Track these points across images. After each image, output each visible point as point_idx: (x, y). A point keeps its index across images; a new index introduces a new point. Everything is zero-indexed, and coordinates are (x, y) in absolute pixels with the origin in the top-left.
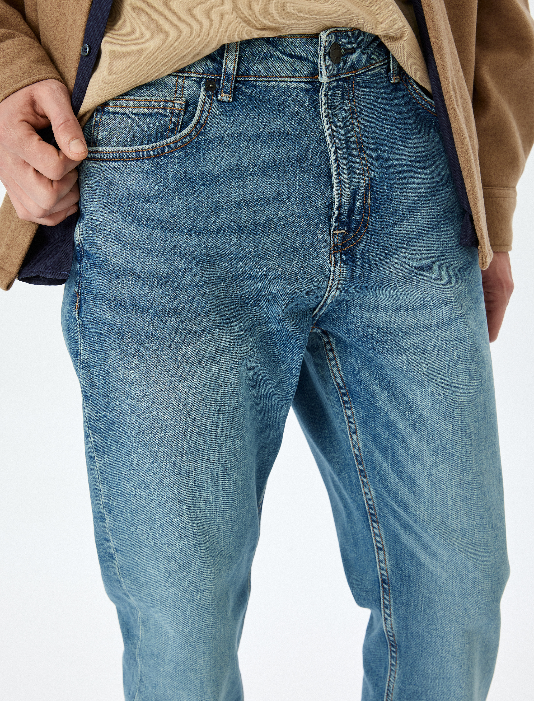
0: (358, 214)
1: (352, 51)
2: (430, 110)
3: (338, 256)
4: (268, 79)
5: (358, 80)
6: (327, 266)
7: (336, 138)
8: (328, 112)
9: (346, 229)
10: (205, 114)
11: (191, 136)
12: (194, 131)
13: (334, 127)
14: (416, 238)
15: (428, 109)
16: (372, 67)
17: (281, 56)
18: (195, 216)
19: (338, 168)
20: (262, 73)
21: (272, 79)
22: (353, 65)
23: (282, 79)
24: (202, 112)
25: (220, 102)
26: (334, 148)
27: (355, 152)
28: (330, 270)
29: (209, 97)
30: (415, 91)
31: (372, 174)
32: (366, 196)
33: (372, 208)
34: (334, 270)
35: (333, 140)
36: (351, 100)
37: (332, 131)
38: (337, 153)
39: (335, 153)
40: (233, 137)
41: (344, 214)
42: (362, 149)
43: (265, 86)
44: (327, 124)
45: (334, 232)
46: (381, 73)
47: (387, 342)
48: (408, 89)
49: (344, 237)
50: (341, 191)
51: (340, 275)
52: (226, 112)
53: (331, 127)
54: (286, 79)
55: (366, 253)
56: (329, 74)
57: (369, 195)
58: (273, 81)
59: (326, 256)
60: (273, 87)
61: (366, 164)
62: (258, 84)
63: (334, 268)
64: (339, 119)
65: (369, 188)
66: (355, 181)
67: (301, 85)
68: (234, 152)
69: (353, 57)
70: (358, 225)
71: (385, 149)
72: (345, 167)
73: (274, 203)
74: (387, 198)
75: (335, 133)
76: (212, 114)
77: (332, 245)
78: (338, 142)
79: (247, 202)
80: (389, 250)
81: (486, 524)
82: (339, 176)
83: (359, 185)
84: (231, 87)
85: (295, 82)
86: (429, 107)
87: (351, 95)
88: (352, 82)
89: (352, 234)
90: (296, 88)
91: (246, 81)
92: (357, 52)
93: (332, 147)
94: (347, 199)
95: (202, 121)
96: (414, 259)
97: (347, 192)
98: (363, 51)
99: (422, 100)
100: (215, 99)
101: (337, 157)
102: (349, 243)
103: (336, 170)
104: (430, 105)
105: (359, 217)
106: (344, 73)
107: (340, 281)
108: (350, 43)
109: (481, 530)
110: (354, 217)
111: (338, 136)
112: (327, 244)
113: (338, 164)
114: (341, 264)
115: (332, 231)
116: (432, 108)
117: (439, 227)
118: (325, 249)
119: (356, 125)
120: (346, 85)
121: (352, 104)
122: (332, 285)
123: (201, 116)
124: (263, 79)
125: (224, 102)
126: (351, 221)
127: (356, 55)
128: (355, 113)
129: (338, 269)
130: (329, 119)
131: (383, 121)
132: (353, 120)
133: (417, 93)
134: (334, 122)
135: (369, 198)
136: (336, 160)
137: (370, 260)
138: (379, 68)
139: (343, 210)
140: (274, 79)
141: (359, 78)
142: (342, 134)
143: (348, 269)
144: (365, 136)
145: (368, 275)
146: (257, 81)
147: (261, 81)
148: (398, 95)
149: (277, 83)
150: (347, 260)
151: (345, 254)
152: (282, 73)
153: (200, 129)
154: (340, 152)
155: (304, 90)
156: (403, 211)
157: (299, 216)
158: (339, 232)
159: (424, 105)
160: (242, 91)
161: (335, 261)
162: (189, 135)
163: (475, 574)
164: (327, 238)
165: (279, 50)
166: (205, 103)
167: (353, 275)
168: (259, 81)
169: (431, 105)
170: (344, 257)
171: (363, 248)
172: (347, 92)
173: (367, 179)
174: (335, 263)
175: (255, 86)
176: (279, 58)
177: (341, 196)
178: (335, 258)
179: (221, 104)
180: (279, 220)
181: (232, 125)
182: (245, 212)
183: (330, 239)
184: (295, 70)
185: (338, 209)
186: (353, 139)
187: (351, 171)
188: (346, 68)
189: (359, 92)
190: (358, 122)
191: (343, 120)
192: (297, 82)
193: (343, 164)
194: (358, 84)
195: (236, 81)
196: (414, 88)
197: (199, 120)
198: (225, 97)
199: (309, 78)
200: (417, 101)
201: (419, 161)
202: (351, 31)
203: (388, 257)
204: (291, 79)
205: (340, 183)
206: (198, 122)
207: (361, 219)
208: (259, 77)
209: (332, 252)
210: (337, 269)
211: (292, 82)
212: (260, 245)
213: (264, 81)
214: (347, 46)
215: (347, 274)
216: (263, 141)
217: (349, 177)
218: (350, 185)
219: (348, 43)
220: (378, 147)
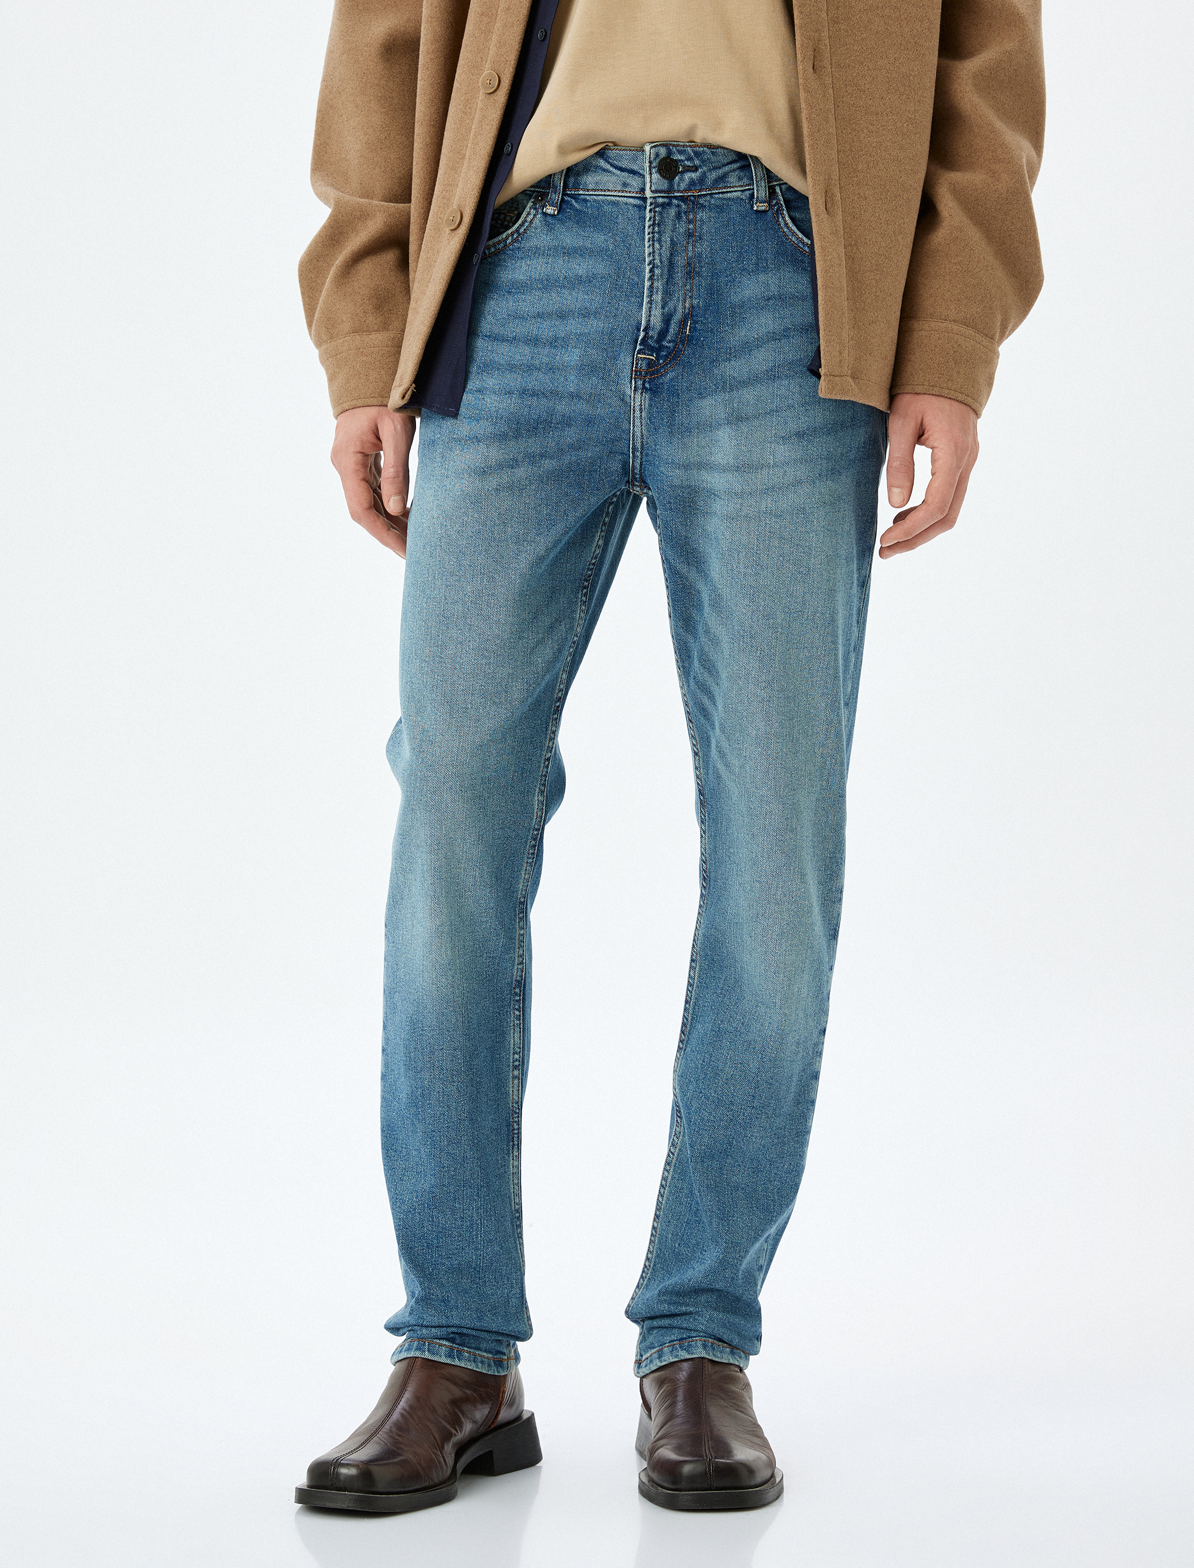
0: (670, 342)
1: (695, 169)
2: (802, 249)
3: (640, 383)
4: (596, 193)
5: (701, 201)
6: (628, 391)
7: (657, 257)
8: (653, 229)
9: (655, 356)
10: (526, 224)
11: (506, 242)
12: (510, 238)
13: (657, 245)
14: (745, 384)
15: (799, 247)
16: (724, 190)
17: (611, 169)
18: (493, 321)
19: (651, 287)
20: (590, 187)
21: (600, 193)
22: (692, 183)
23: (610, 193)
24: (525, 221)
25: (545, 214)
26: (651, 266)
27: (679, 276)
28: (630, 397)
29: (535, 209)
30: (786, 224)
31: (695, 302)
32: (685, 325)
33: (690, 339)
34: (634, 398)
35: (651, 258)
36: (690, 222)
37: (653, 249)
38: (654, 272)
39: (651, 271)
40: (549, 249)
41: (652, 337)
42: (690, 273)
43: (595, 201)
44: (649, 241)
45: (639, 355)
46: (742, 199)
47: (698, 503)
48: (778, 221)
49: (650, 364)
50: (650, 312)
51: (641, 405)
52: (548, 224)
53: (653, 245)
54: (615, 194)
55: (675, 385)
56: (653, 189)
57: (689, 324)
58: (601, 195)
59: (627, 380)
60: (603, 202)
61: (691, 290)
62: (588, 198)
63: (634, 395)
64: (666, 238)
65: (690, 315)
66: (671, 305)
67: (631, 200)
68: (547, 263)
69: (694, 175)
70: (670, 354)
71: (723, 279)
72: (661, 287)
73: (578, 318)
74: (712, 331)
75: (657, 252)
76: (533, 225)
77: (634, 369)
78: (657, 261)
79: (550, 315)
80: (705, 388)
81: (786, 736)
82: (651, 296)
83: (675, 310)
84: (558, 200)
85: (624, 197)
86: (801, 245)
87: (691, 217)
88: (693, 203)
89: (661, 361)
90: (626, 204)
91: (576, 194)
92: (700, 170)
93: (649, 265)
94: (657, 321)
95: (522, 230)
96: (735, 405)
97: (657, 313)
98: (710, 170)
99: (793, 235)
100: (540, 211)
101: (653, 275)
102: (658, 371)
103: (648, 289)
104: (801, 242)
105: (671, 345)
106: (679, 191)
107: (643, 413)
108: (690, 159)
109: (780, 740)
110: (665, 343)
111: (660, 255)
112: (628, 367)
113: (652, 284)
114: (642, 392)
115: (636, 353)
116: (804, 246)
117: (778, 377)
118: (627, 371)
119: (690, 248)
120: (682, 204)
121: (691, 226)
122: (634, 417)
123: (522, 225)
124: (591, 193)
125: (549, 215)
126: (661, 348)
127: (698, 174)
128: (692, 236)
129: (638, 396)
130: (653, 237)
131: (728, 250)
132: (688, 243)
133: (788, 227)
134: (659, 241)
135: (688, 327)
136: (651, 278)
137: (678, 395)
138: (739, 193)
139: (651, 333)
140: (603, 193)
141: (704, 199)
142: (666, 253)
143: (650, 399)
144: (700, 262)
145: (674, 411)
146: (586, 195)
147: (590, 195)
148: (759, 225)
149: (606, 197)
150: (650, 389)
151: (649, 383)
152: (611, 187)
153: (517, 237)
154: (657, 271)
155: (635, 206)
156: (731, 350)
157: (603, 333)
158: (645, 356)
159: (794, 242)
160: (571, 205)
161: (635, 387)
162: (504, 241)
163: (764, 792)
164: (629, 360)
165: (609, 163)
166: (529, 214)
167: (657, 408)
168: (588, 194)
169: (804, 243)
170: (647, 385)
171: (671, 380)
172: (685, 213)
173: (687, 305)
174: (635, 390)
175: (586, 201)
176: (609, 172)
177: (650, 316)
178: (635, 383)
179: (546, 216)
180: (581, 335)
181: (552, 237)
182: (546, 324)
183: (633, 363)
184: (625, 185)
185: (646, 330)
186: (680, 261)
187: (667, 294)
188: (683, 186)
189: (701, 215)
190: (694, 246)
191: (672, 240)
192: (627, 197)
193: (658, 284)
194: (703, 206)
195: (564, 194)
196: (785, 221)
197: (519, 228)
198: (550, 210)
199: (640, 193)
200: (786, 235)
201: (768, 300)
202: (691, 147)
203: (701, 396)
204: (620, 194)
205: (650, 302)
206: (517, 231)
207: (674, 347)
208: (588, 190)
209: (633, 376)
210: (636, 396)
211: (622, 196)
212: (555, 359)
213: (593, 195)
214: (686, 162)
215: (650, 405)
216: (581, 255)
217: (663, 298)
218: (663, 308)
219: (687, 160)
220: (715, 275)
